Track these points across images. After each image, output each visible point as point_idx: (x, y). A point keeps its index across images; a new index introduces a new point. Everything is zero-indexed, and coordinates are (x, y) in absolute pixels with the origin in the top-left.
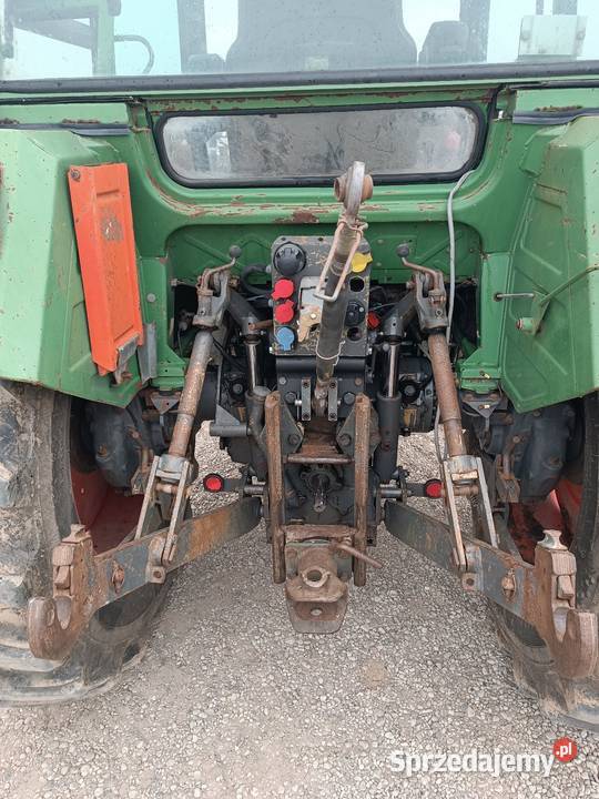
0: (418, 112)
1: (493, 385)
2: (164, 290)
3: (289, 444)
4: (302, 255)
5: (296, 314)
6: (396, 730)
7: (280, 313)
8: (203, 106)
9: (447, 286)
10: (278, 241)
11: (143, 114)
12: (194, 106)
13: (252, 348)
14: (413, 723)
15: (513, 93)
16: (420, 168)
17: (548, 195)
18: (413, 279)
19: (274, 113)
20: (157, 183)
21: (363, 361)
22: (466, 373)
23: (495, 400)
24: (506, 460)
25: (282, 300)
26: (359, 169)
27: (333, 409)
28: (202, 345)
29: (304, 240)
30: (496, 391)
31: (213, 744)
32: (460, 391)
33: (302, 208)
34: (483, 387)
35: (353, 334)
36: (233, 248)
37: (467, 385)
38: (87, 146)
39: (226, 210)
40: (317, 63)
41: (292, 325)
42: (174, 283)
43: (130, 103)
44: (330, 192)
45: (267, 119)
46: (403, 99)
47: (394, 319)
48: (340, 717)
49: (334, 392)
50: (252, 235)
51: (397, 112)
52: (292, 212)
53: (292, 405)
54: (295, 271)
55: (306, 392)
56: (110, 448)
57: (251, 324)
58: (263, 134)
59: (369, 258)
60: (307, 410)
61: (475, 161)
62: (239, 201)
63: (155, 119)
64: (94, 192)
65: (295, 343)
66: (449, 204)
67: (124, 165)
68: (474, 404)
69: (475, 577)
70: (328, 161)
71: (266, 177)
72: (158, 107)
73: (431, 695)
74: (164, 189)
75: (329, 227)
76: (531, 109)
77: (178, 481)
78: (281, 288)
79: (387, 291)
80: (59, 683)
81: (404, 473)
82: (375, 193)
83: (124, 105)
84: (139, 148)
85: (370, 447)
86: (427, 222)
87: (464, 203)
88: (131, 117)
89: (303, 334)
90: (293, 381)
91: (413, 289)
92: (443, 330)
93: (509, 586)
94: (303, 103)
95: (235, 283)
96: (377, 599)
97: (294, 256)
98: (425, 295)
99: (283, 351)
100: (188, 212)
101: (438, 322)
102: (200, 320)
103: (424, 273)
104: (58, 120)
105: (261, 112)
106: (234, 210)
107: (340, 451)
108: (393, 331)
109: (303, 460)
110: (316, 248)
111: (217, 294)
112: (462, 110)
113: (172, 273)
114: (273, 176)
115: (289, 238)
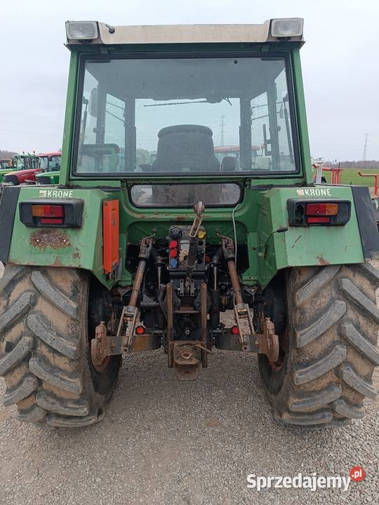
0: (220, 185)
1: (255, 283)
2: (125, 246)
3: (175, 306)
4: (180, 232)
5: (178, 252)
6: (223, 441)
7: (172, 253)
8: (146, 182)
9: (234, 243)
10: (172, 227)
11: (125, 184)
12: (144, 182)
13: (159, 268)
14: (231, 439)
15: (250, 180)
16: (222, 203)
17: (264, 212)
18: (222, 241)
19: (171, 184)
20: (127, 206)
21: (203, 273)
22: (244, 278)
23: (256, 288)
24: (263, 314)
25: (173, 249)
26: (200, 203)
27: (192, 291)
28: (142, 265)
29: (181, 227)
30: (256, 285)
31: (140, 450)
32: (241, 285)
33: (180, 216)
34: (251, 283)
35: (200, 262)
36: (154, 230)
37: (245, 283)
38: (106, 194)
39: (152, 216)
40: (186, 170)
41: (177, 257)
42: (129, 244)
43: (122, 181)
44: (192, 210)
45: (168, 186)
46: (215, 181)
47: (215, 257)
48: (197, 438)
49: (193, 285)
50: (161, 225)
51: (213, 185)
52: (176, 217)
53: (176, 291)
54: (177, 238)
55: (182, 284)
56: (98, 313)
57: (159, 260)
58: (167, 191)
59: (205, 233)
60: (182, 292)
61: (241, 200)
62: (157, 213)
63: (129, 186)
64: (111, 210)
65: (178, 265)
66: (233, 215)
67: (117, 201)
68: (248, 290)
69: (247, 347)
70: (189, 200)
71: (167, 205)
72: (131, 182)
73: (239, 429)
74: (130, 209)
75: (190, 223)
76: (256, 185)
77: (133, 316)
78: (173, 244)
79: (213, 248)
80: (78, 406)
81: (223, 325)
82: (205, 210)
83: (119, 182)
84: (123, 195)
85: (207, 307)
86: (225, 221)
87: (238, 214)
88: (122, 185)
89: (181, 259)
90: (176, 281)
91: (222, 245)
92: (233, 259)
93: (257, 343)
94: (181, 182)
95: (154, 243)
96: (214, 394)
97: (178, 233)
98: (226, 246)
99: (173, 268)
100: (138, 216)
101: (231, 256)
102: (142, 255)
103: (225, 239)
104: (96, 186)
105: (167, 184)
106: (155, 216)
107: (195, 309)
108: (215, 262)
109: (181, 312)
110: (186, 230)
111: (148, 247)
112: (235, 185)
113: (129, 240)
114: (170, 205)
115: (176, 226)
